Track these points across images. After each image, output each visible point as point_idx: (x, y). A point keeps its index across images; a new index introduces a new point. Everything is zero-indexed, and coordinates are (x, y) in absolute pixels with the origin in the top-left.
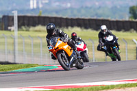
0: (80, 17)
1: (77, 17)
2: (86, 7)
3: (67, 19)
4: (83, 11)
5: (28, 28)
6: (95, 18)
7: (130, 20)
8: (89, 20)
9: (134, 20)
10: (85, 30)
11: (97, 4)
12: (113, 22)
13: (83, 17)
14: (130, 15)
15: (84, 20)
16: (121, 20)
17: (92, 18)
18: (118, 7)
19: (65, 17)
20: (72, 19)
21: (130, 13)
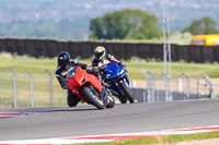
0: (11, 37)
1: (6, 37)
2: (21, 21)
4: (15, 28)
6: (34, 37)
7: (92, 40)
8: (25, 41)
9: (97, 41)
10: (18, 57)
11: (37, 15)
12: (63, 43)
13: (15, 37)
14: (91, 33)
15: (16, 41)
16: (75, 40)
17: (30, 38)
18: (71, 20)
21: (91, 29)
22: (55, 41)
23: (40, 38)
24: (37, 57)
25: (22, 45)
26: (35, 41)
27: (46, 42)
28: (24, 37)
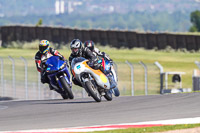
0: (95, 29)
3: (76, 31)
5: (21, 44)
6: (116, 29)
8: (108, 32)
12: (142, 35)
13: (99, 29)
15: (100, 32)
17: (112, 29)
19: (73, 28)
20: (83, 31)
22: (134, 33)
23: (121, 30)
24: (118, 47)
25: (105, 36)
26: (117, 33)
27: (127, 33)
28: (107, 29)
